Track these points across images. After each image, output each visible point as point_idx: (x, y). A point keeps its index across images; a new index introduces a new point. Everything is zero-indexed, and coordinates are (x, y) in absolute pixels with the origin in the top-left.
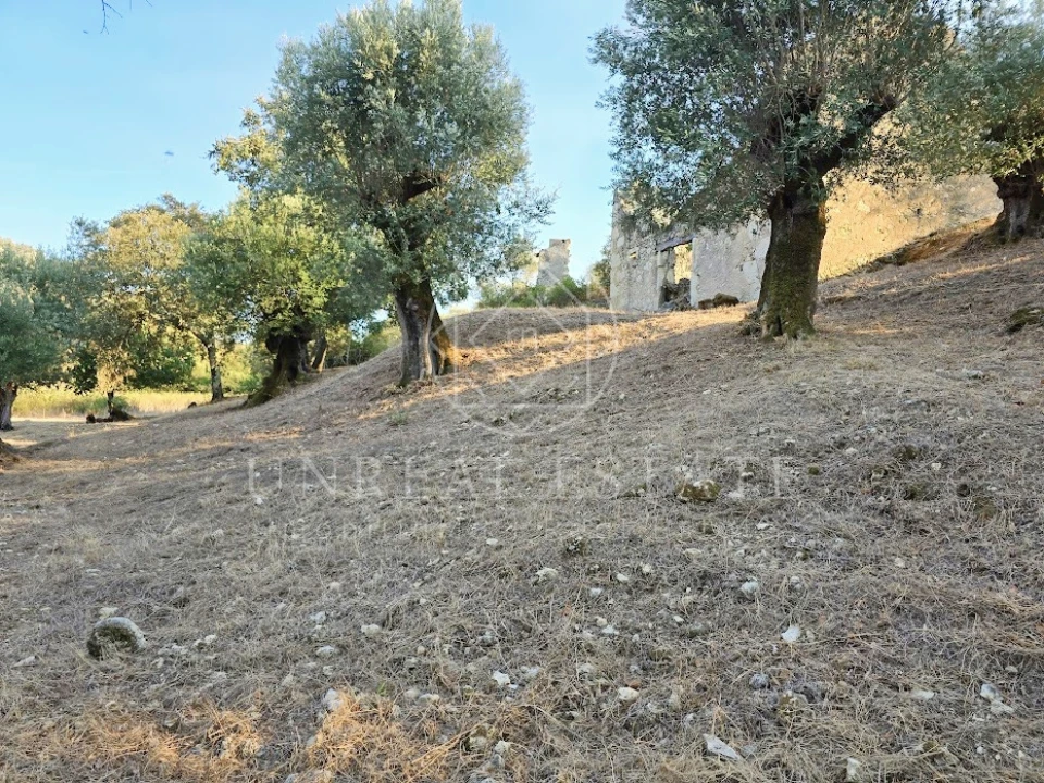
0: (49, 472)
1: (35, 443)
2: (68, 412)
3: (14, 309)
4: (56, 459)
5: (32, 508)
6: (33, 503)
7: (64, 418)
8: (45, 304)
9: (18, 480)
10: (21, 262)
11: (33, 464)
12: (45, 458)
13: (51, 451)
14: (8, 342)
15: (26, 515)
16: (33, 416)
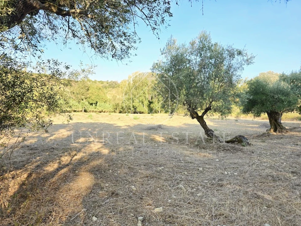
0: (298, 135)
1: (289, 128)
2: (296, 120)
3: (286, 89)
4: (299, 132)
5: (295, 145)
6: (296, 144)
7: (295, 122)
8: (295, 87)
9: (289, 137)
10: (287, 76)
11: (292, 133)
12: (296, 131)
13: (297, 130)
14: (285, 99)
15: (294, 146)
16: (286, 121)
